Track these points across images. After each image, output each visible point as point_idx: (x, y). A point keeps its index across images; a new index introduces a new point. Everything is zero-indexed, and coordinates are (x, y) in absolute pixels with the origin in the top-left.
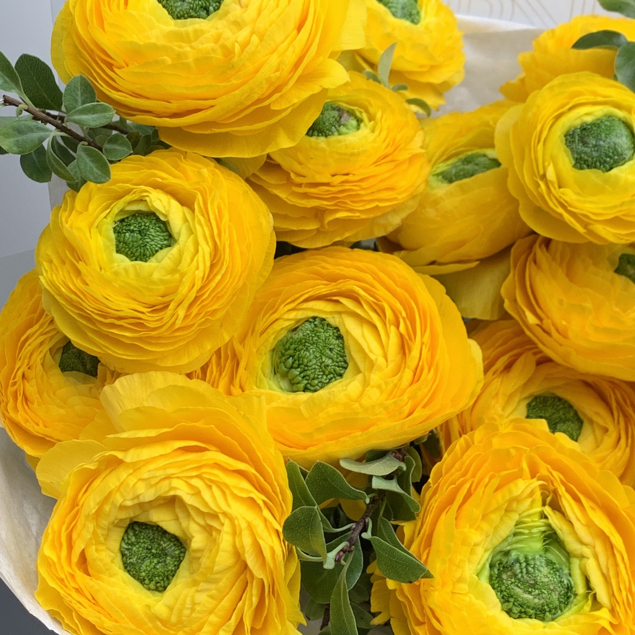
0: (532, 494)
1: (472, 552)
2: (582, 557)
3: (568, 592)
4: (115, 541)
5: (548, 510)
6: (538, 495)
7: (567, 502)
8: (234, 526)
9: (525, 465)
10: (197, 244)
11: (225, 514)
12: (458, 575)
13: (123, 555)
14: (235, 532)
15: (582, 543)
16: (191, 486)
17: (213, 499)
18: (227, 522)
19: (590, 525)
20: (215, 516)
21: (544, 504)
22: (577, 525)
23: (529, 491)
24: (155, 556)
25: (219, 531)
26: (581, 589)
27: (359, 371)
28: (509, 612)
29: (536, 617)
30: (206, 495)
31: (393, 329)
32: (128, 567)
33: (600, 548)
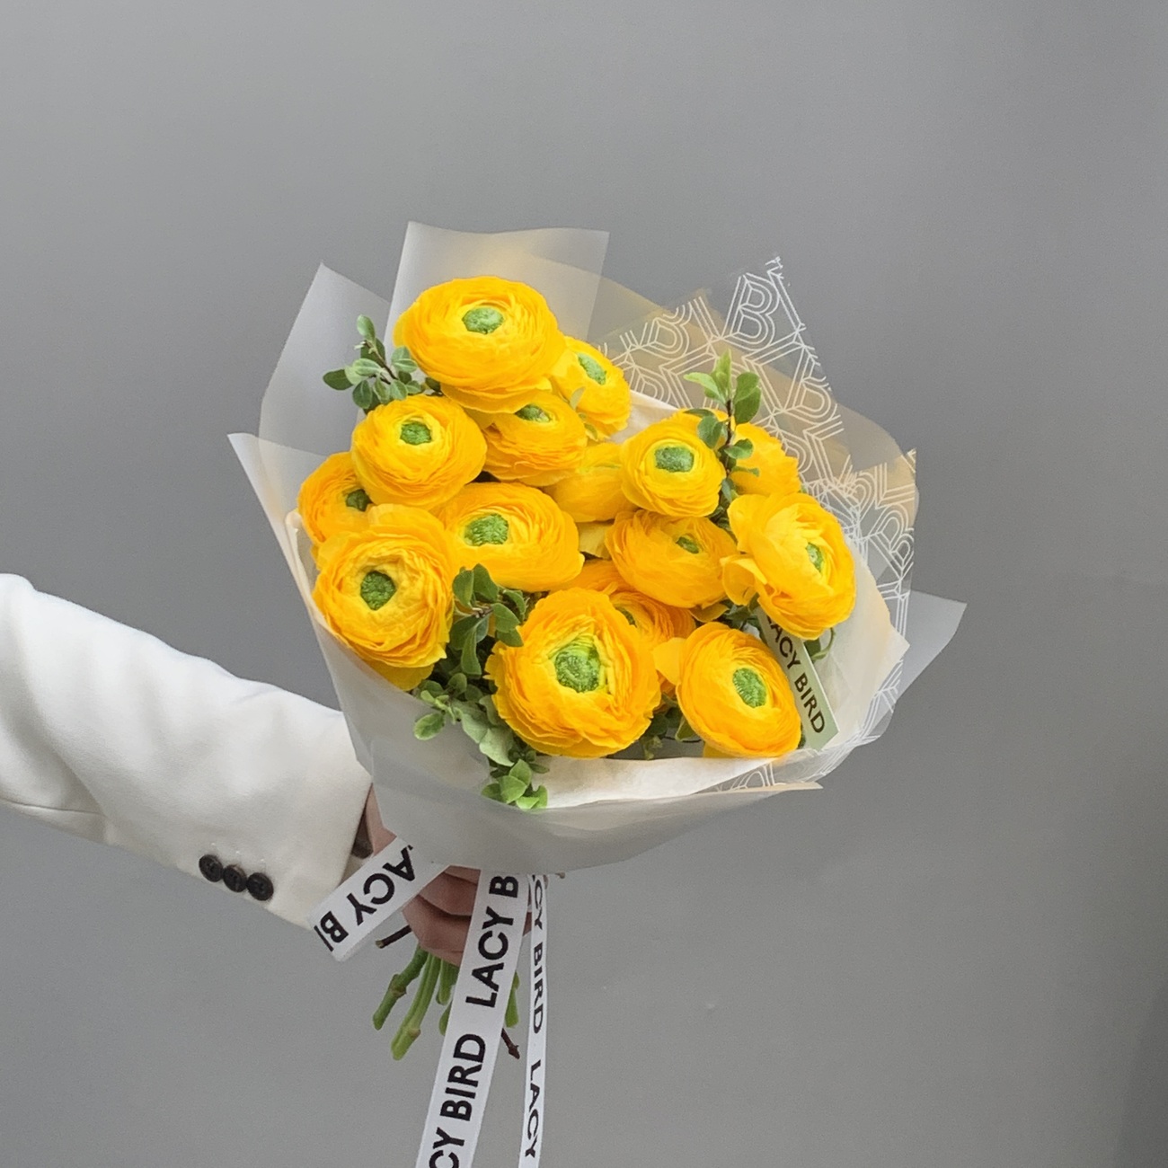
0: (588, 624)
1: (548, 644)
2: (606, 666)
3: (594, 681)
4: (360, 578)
5: (595, 637)
6: (592, 627)
7: (607, 637)
8: (426, 578)
9: (589, 609)
10: (444, 444)
11: (423, 571)
12: (538, 652)
13: (362, 588)
14: (426, 582)
15: (610, 659)
16: (409, 554)
17: (420, 563)
18: (423, 576)
19: (616, 649)
20: (417, 573)
21: (595, 634)
22: (608, 647)
23: (588, 622)
24: (379, 591)
25: (417, 579)
26: (601, 682)
27: (512, 542)
28: (560, 681)
29: (574, 688)
30: (416, 559)
31: (537, 527)
32: (363, 594)
33: (618, 664)
